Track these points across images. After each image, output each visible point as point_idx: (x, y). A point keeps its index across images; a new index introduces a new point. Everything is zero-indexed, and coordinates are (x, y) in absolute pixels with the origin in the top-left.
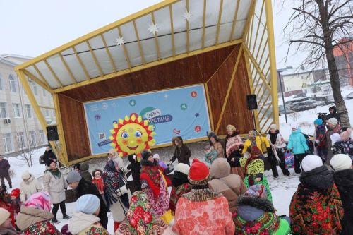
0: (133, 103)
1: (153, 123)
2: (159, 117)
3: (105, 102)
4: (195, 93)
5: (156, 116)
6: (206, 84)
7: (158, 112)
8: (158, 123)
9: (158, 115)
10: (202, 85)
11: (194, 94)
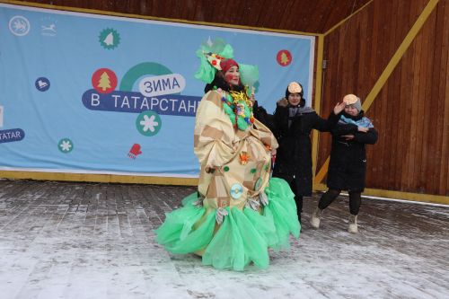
0: (109, 40)
1: (157, 110)
2: (179, 97)
3: (23, 13)
4: (289, 55)
5: (168, 91)
6: (322, 37)
7: (176, 83)
8: (169, 112)
9: (176, 91)
10: (311, 38)
11: (284, 57)
